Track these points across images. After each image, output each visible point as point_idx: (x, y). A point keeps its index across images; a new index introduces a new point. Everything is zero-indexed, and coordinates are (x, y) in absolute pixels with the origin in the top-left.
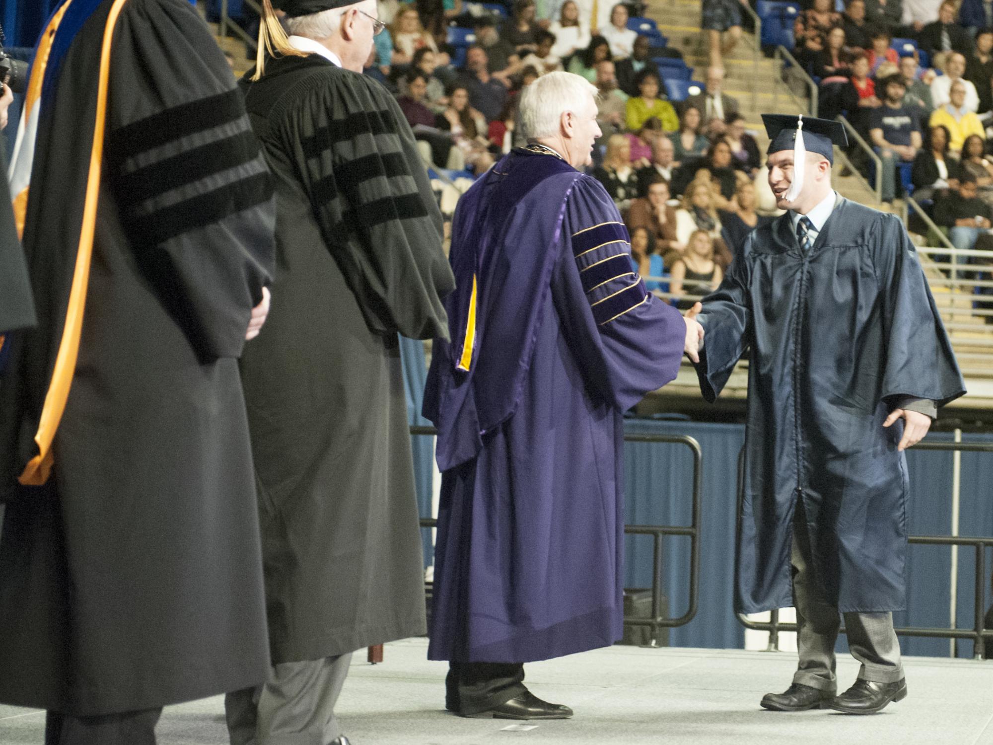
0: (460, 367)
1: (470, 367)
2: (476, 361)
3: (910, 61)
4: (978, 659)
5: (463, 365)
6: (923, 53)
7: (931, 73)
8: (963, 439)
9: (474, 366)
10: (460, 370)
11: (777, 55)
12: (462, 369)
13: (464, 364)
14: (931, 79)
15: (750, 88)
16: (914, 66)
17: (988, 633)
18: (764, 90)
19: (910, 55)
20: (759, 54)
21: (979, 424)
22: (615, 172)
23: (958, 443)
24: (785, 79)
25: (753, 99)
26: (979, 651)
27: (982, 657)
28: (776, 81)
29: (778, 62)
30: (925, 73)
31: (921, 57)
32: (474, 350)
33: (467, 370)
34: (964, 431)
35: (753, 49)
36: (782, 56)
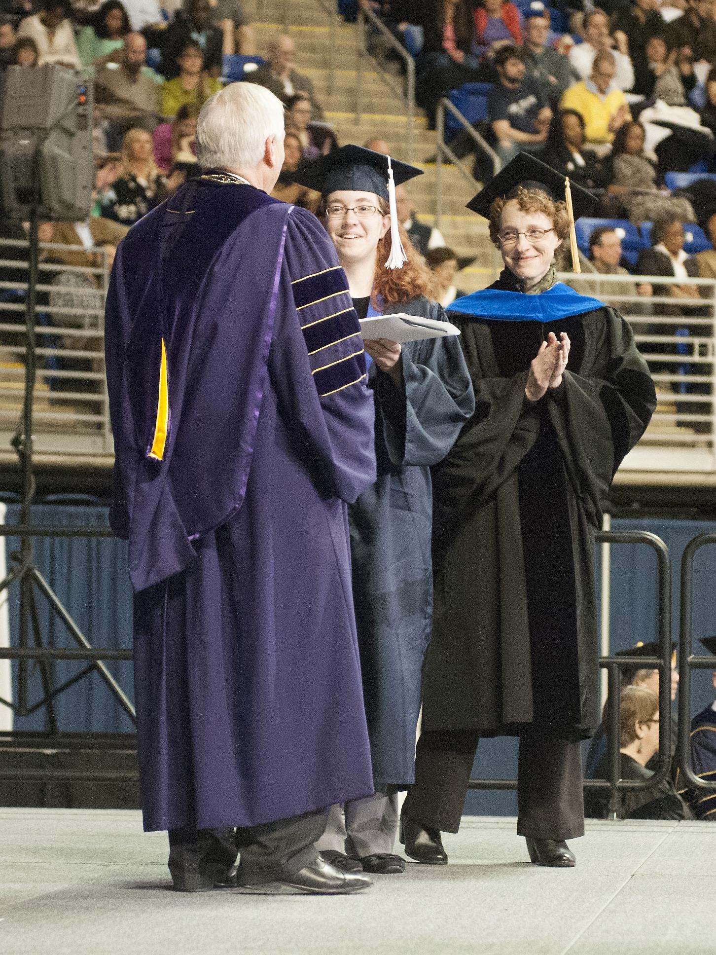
0: (152, 455)
1: (164, 455)
2: (171, 448)
3: (541, 22)
4: (612, 819)
5: (154, 452)
6: (556, 12)
7: (568, 39)
8: (612, 526)
9: (170, 454)
10: (152, 459)
11: (360, 18)
12: (154, 459)
13: (157, 452)
14: (568, 48)
15: (326, 64)
16: (546, 28)
17: (625, 784)
18: (343, 66)
19: (539, 14)
20: (338, 19)
21: (636, 506)
22: (134, 179)
23: (607, 532)
24: (371, 49)
25: (330, 78)
26: (614, 809)
27: (618, 816)
28: (360, 55)
29: (361, 27)
30: (559, 40)
31: (553, 19)
32: (169, 433)
33: (160, 459)
34: (613, 516)
35: (329, 13)
36: (367, 20)
